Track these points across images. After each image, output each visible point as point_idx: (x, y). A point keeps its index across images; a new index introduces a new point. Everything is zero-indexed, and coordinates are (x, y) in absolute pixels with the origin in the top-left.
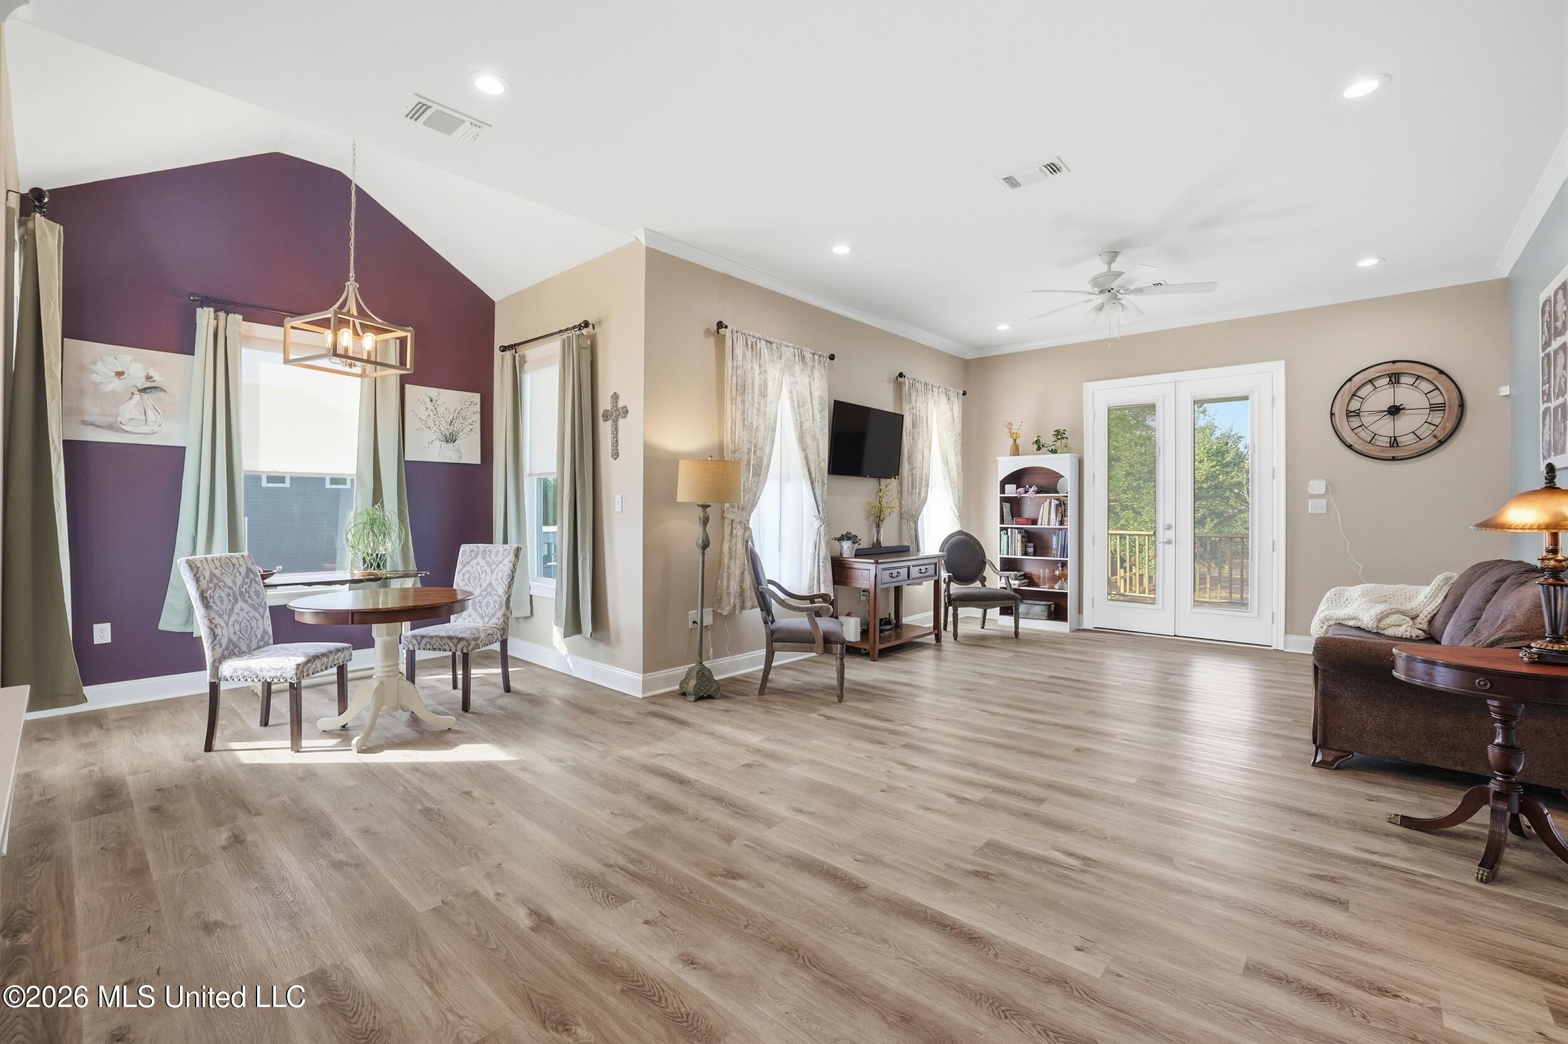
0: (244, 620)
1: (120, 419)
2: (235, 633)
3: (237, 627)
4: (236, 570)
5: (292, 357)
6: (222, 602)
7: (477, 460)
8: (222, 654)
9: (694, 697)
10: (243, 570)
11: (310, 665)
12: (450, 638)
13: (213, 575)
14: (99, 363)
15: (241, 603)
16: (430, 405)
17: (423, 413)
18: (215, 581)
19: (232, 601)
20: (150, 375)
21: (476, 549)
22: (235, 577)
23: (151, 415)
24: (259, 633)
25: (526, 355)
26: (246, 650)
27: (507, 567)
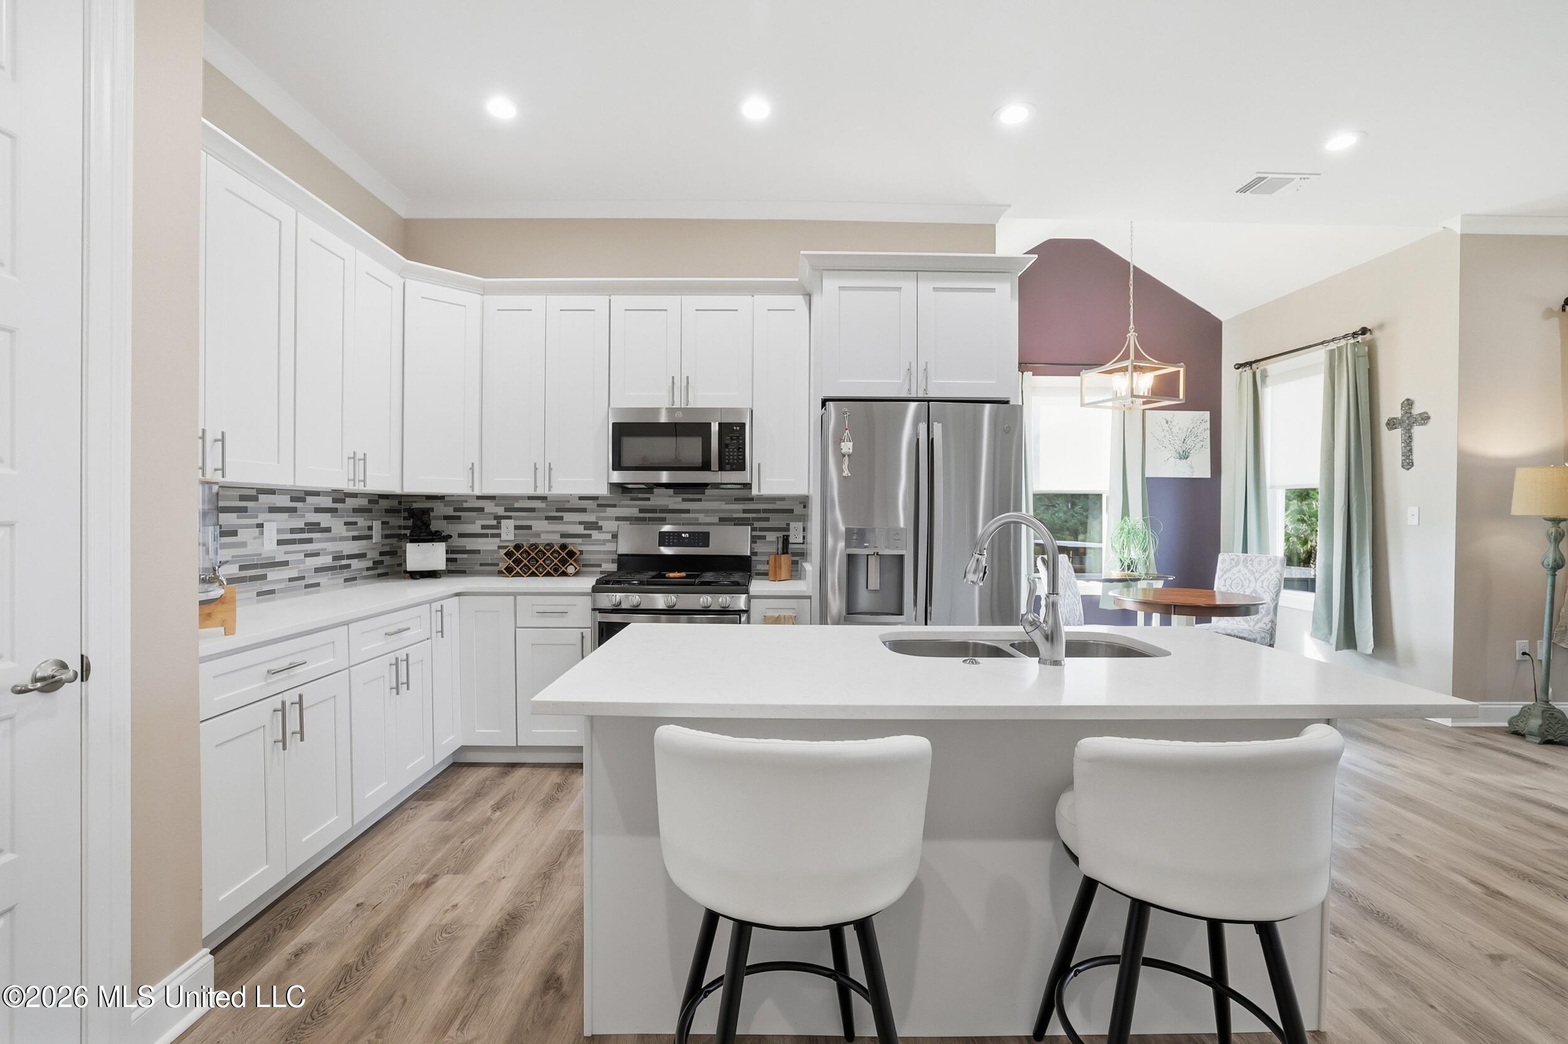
5: (1087, 401)
7: (1207, 474)
9: (1539, 739)
16: (1166, 427)
17: (1160, 435)
25: (1274, 368)
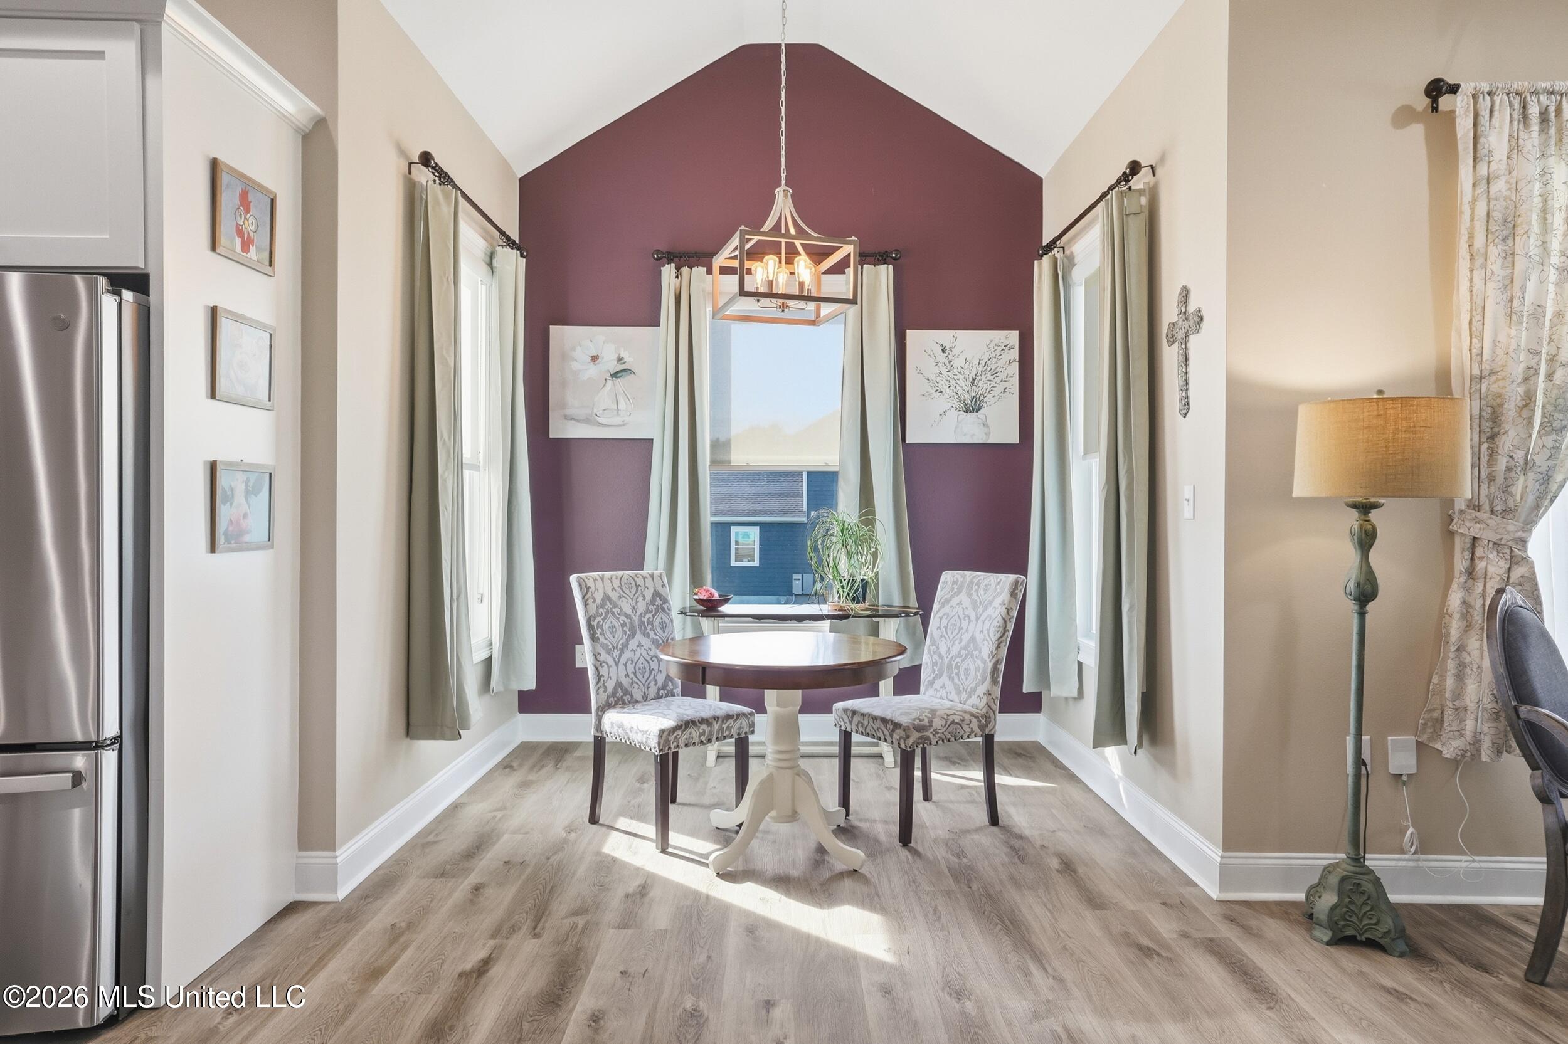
0: (642, 659)
1: (595, 411)
2: (627, 675)
3: (630, 668)
4: (639, 593)
6: (613, 633)
7: (1013, 438)
8: (607, 701)
9: (1330, 933)
10: (649, 594)
11: (679, 732)
12: (884, 720)
13: (606, 598)
14: (579, 349)
15: (639, 637)
16: (942, 358)
17: (931, 371)
18: (609, 605)
19: (628, 633)
20: (621, 356)
21: (960, 580)
22: (637, 602)
23: (623, 405)
24: (661, 679)
25: (1074, 251)
26: (639, 698)
27: (997, 612)
